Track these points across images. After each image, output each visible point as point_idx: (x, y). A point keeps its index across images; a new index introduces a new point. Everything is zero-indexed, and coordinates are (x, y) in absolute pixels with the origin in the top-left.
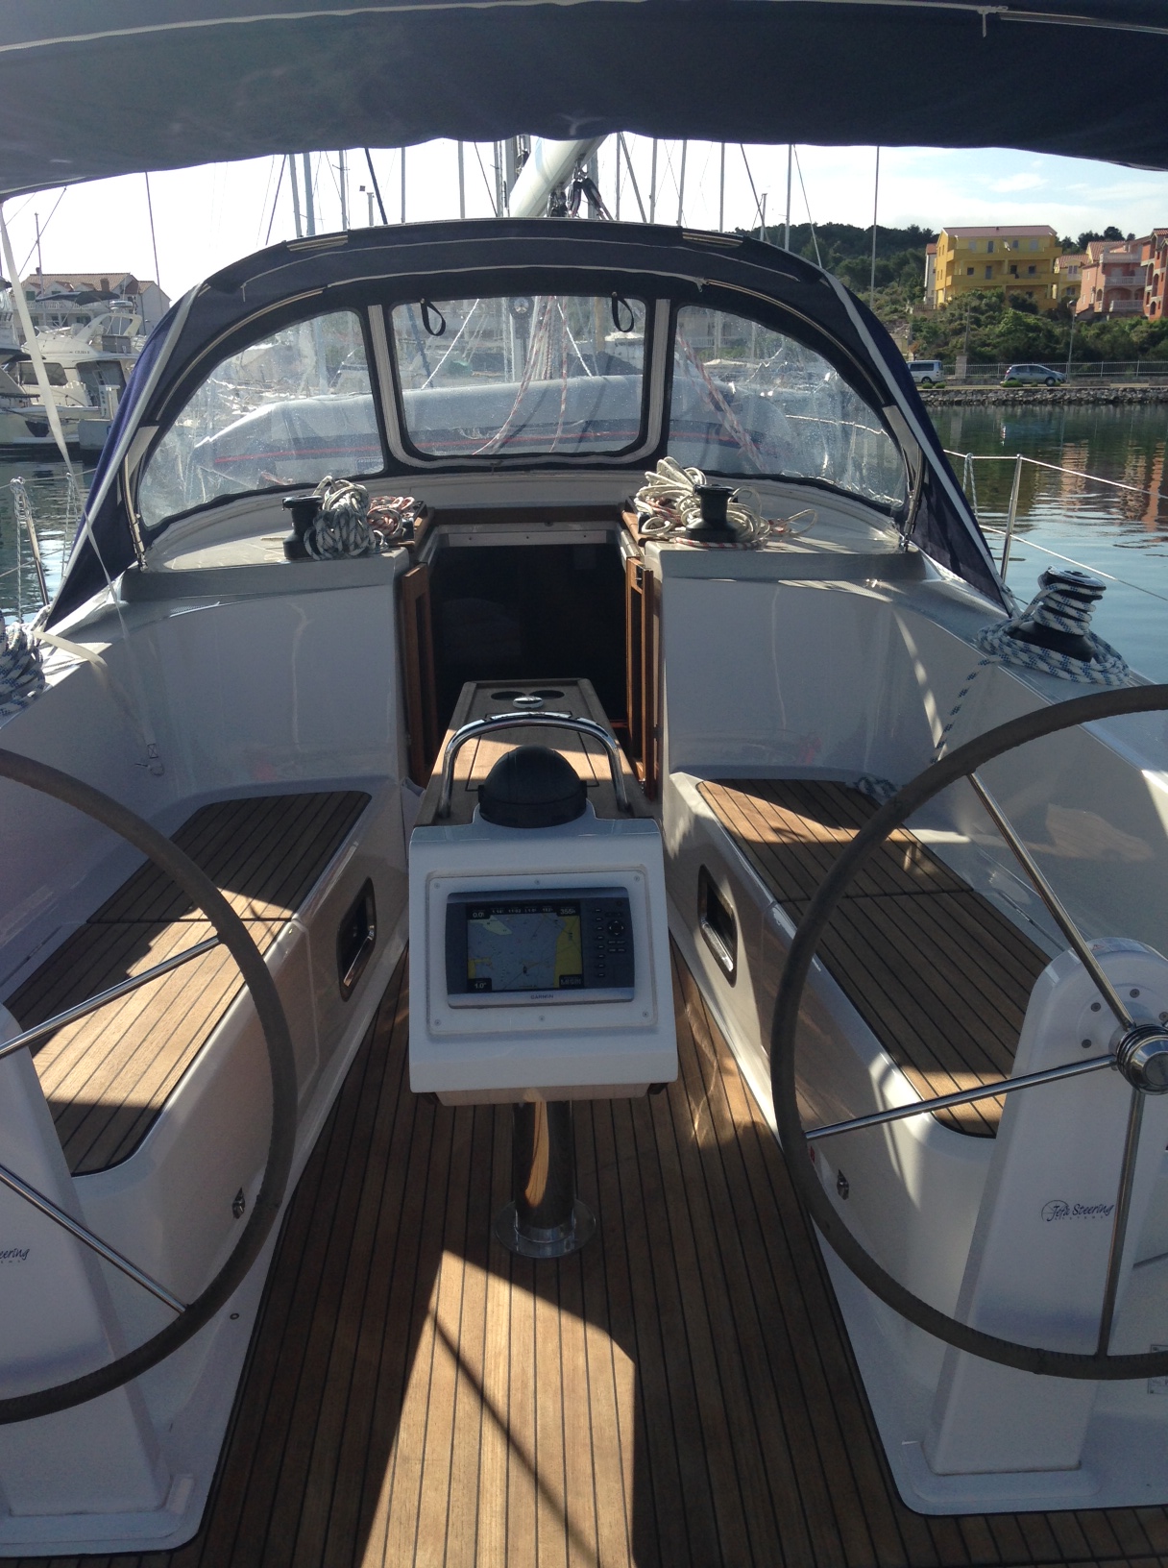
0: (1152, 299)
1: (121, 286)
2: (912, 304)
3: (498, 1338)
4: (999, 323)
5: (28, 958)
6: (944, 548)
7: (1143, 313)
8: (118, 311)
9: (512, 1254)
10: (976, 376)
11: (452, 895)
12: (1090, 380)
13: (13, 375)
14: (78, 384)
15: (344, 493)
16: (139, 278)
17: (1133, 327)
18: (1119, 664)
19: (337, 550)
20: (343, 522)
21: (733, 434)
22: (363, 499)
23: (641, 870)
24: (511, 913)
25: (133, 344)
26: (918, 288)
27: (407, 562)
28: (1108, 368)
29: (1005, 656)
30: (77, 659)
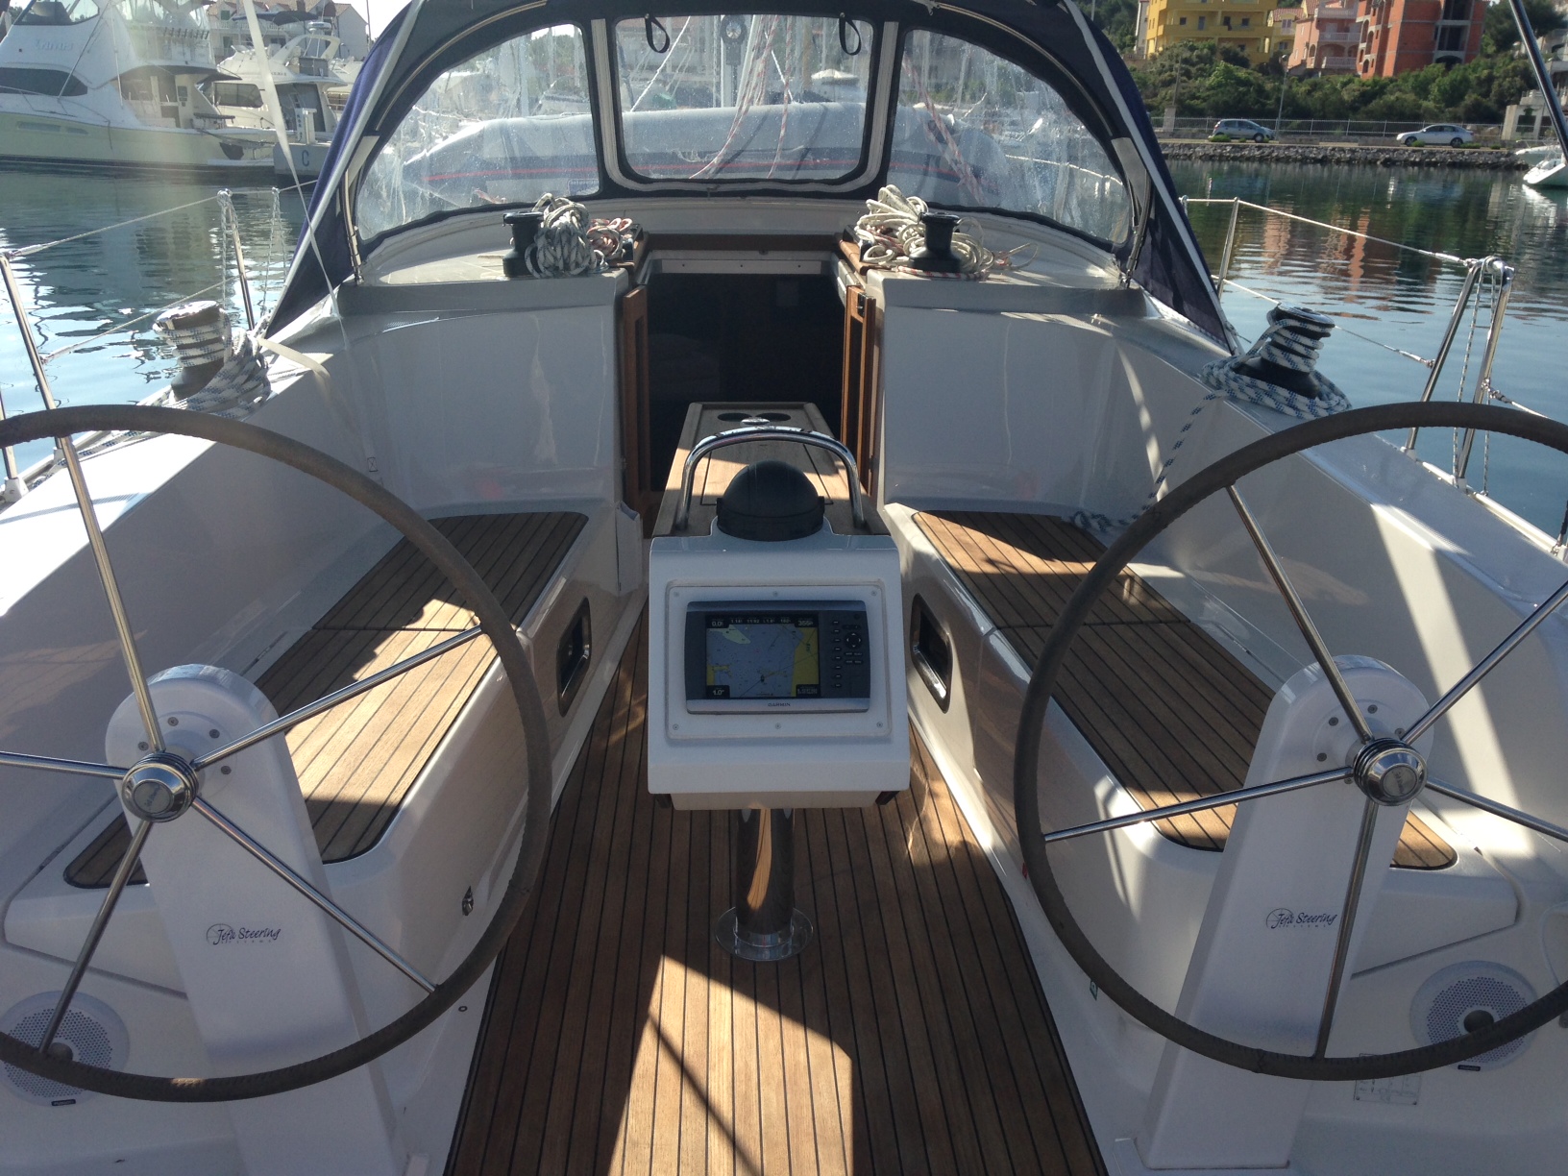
0: (1366, 57)
1: (317, 8)
3: (721, 1034)
4: (1210, 75)
5: (257, 660)
6: (1166, 286)
7: (1356, 71)
8: (316, 33)
9: (732, 957)
10: (1185, 130)
11: (691, 604)
12: (1298, 138)
13: (208, 96)
14: (275, 106)
15: (564, 211)
17: (1345, 84)
18: (1343, 402)
19: (557, 268)
20: (564, 239)
21: (954, 166)
22: (583, 218)
23: (878, 585)
24: (750, 623)
25: (331, 67)
26: (1129, 36)
27: (626, 284)
28: (1317, 126)
29: (1231, 391)
30: (301, 368)
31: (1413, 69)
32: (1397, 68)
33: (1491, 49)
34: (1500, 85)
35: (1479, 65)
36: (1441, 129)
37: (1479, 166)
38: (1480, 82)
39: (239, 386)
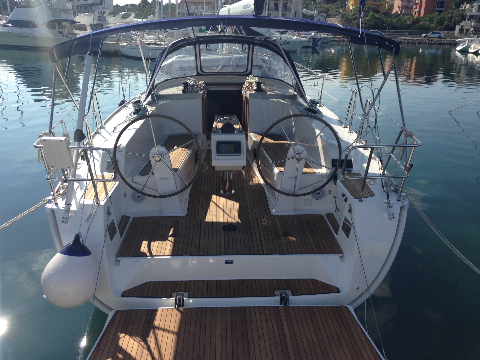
0: (416, 10)
2: (342, 9)
3: (222, 202)
4: (368, 16)
7: (412, 14)
9: (223, 194)
11: (217, 142)
12: (392, 36)
13: (72, 27)
14: (90, 30)
15: (192, 81)
17: (408, 19)
19: (192, 92)
20: (193, 86)
22: (195, 82)
23: (242, 139)
24: (225, 144)
25: (106, 19)
26: (344, 4)
27: (203, 94)
28: (399, 32)
30: (152, 109)
31: (429, 14)
32: (424, 14)
33: (454, 7)
34: (454, 19)
35: (449, 13)
36: (435, 33)
37: (446, 44)
38: (449, 18)
39: (144, 113)
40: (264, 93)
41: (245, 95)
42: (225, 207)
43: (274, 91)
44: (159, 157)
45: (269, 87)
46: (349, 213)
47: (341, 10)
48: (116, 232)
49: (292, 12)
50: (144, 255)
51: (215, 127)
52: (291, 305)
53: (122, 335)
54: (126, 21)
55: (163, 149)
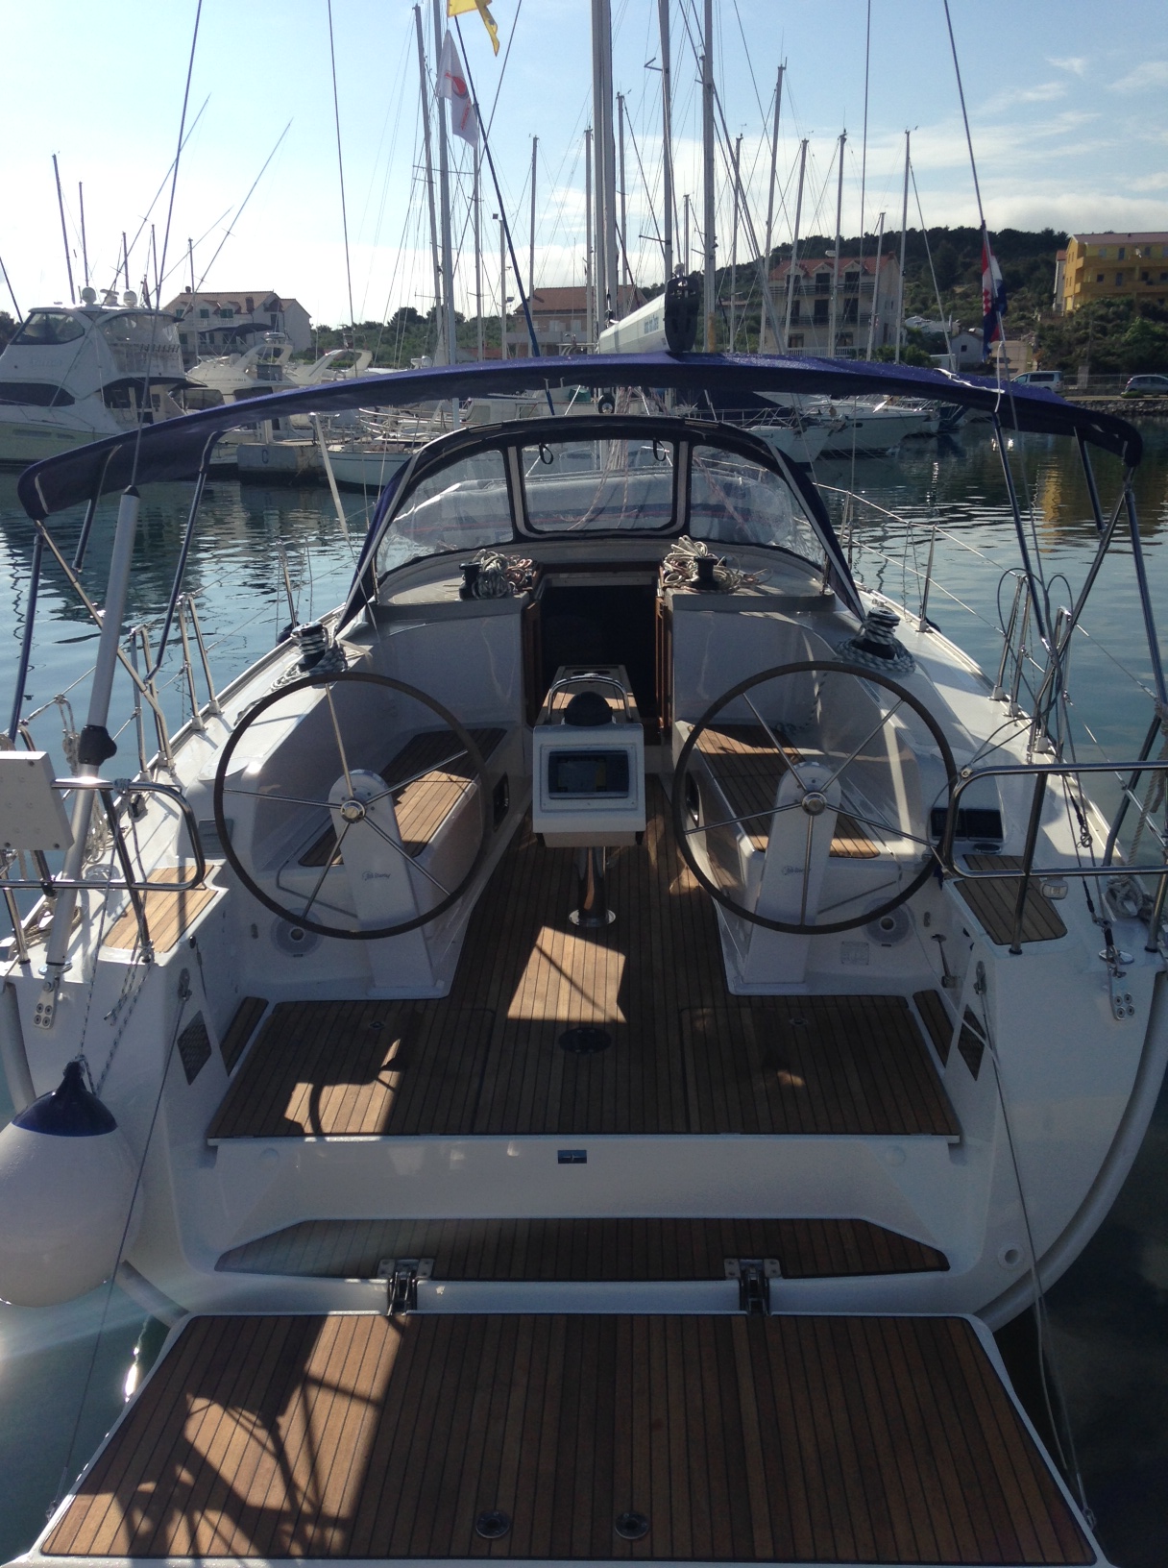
1: (267, 310)
2: (1040, 311)
3: (569, 949)
4: (1126, 332)
8: (273, 341)
9: (576, 926)
10: (1098, 386)
11: (551, 754)
13: (178, 400)
15: (492, 560)
16: (282, 295)
19: (489, 594)
20: (493, 578)
22: (503, 562)
23: (634, 744)
24: (577, 760)
25: (284, 371)
26: (1046, 295)
27: (528, 599)
30: (359, 653)
39: (333, 664)
40: (723, 593)
41: (660, 600)
42: (578, 967)
43: (760, 584)
44: (357, 806)
45: (742, 573)
46: (977, 993)
47: (1038, 316)
48: (209, 1053)
49: (872, 327)
50: (295, 1130)
51: (547, 708)
52: (773, 1313)
53: (199, 1403)
54: (345, 377)
55: (374, 783)
